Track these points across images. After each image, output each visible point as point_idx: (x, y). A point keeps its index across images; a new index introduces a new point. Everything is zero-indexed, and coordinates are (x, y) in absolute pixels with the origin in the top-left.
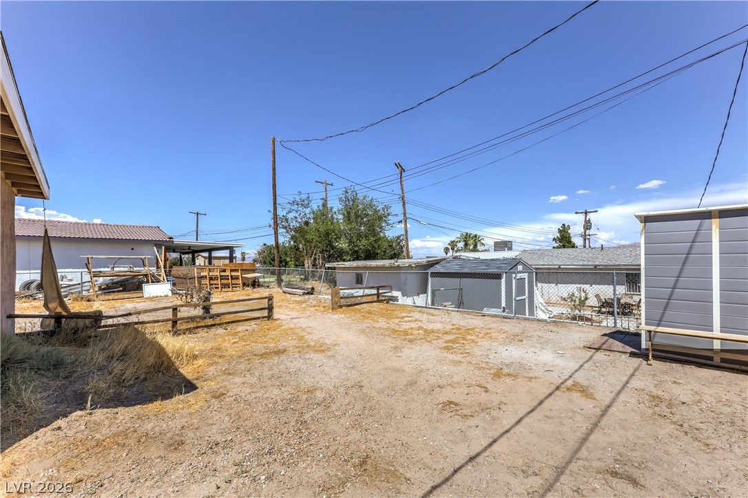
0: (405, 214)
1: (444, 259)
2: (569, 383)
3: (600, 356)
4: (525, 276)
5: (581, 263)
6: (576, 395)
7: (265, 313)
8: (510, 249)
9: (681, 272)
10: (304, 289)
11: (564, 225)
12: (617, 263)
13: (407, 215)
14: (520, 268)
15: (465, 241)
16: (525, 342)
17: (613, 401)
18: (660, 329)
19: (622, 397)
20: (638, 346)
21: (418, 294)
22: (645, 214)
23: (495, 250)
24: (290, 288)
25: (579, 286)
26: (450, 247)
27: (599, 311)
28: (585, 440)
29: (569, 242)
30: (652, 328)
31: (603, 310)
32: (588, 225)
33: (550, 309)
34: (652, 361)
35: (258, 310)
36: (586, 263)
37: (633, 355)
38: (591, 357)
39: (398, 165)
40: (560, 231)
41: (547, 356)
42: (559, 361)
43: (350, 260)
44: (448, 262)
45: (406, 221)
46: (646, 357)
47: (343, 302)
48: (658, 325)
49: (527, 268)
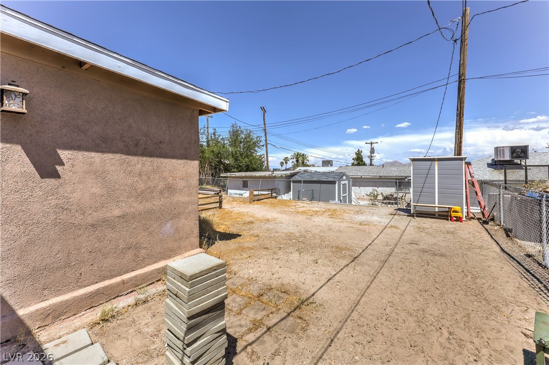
0: (266, 141)
1: (299, 172)
2: (389, 225)
3: (396, 217)
4: (347, 182)
5: (373, 175)
6: (393, 229)
7: (218, 205)
8: (332, 165)
9: (425, 182)
10: (213, 191)
11: (359, 150)
12: (391, 175)
13: (268, 142)
14: (344, 178)
15: (296, 158)
16: (364, 214)
17: (406, 229)
18: (418, 204)
19: (408, 228)
20: (410, 212)
21: (284, 194)
22: (413, 158)
23: (323, 166)
24: (203, 190)
25: (373, 188)
26: (284, 162)
27: (383, 202)
28: (400, 238)
29: (362, 161)
30: (415, 204)
31: (385, 201)
32: (372, 151)
33: (359, 201)
34: (415, 218)
35: (214, 203)
36: (375, 175)
37: (408, 216)
38: (393, 218)
39: (263, 109)
40: (356, 154)
41: (375, 218)
42: (382, 219)
43: (236, 172)
44: (302, 174)
45: (267, 146)
46: (413, 216)
47: (256, 198)
48: (417, 203)
49: (348, 178)
